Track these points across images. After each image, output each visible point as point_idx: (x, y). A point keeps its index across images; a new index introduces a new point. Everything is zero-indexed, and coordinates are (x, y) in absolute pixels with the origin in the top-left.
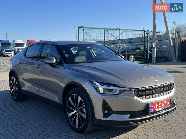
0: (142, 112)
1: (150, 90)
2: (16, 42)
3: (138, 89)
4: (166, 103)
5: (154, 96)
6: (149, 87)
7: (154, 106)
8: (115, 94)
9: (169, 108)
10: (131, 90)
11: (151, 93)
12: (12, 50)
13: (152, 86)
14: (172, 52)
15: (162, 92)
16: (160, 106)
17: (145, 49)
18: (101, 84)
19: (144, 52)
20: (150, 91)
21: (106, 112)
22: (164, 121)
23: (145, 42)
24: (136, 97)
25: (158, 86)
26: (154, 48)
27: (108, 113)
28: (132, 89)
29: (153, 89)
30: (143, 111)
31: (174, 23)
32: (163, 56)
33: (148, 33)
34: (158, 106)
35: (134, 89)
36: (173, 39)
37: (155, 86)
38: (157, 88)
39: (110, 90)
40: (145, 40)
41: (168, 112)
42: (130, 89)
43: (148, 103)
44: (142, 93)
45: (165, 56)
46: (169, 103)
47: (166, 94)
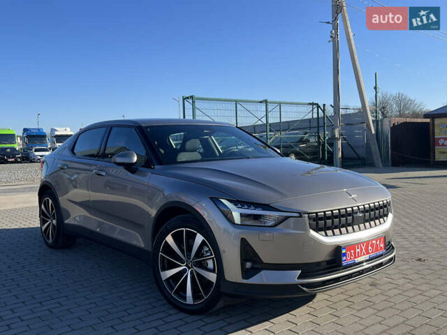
0: (327, 264)
1: (343, 216)
2: (57, 133)
3: (316, 213)
4: (377, 245)
5: (350, 228)
6: (339, 210)
7: (352, 251)
8: (266, 225)
9: (382, 255)
10: (301, 216)
11: (345, 223)
12: (50, 148)
13: (346, 209)
14: (375, 148)
15: (367, 221)
16: (364, 251)
17: (319, 142)
18: (236, 205)
19: (317, 147)
20: (342, 219)
21: (248, 265)
22: (371, 285)
23: (318, 127)
24: (313, 233)
25: (359, 209)
26: (338, 139)
27: (252, 268)
28: (303, 215)
29: (347, 214)
30: (328, 262)
31: (375, 88)
32: (356, 156)
33: (324, 110)
34: (359, 250)
35: (308, 214)
36: (376, 122)
37: (352, 208)
38: (357, 213)
39: (257, 217)
40: (318, 124)
41: (381, 265)
42: (300, 213)
43: (339, 244)
44: (325, 223)
45: (361, 155)
46: (382, 245)
47: (376, 225)
